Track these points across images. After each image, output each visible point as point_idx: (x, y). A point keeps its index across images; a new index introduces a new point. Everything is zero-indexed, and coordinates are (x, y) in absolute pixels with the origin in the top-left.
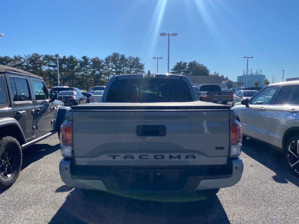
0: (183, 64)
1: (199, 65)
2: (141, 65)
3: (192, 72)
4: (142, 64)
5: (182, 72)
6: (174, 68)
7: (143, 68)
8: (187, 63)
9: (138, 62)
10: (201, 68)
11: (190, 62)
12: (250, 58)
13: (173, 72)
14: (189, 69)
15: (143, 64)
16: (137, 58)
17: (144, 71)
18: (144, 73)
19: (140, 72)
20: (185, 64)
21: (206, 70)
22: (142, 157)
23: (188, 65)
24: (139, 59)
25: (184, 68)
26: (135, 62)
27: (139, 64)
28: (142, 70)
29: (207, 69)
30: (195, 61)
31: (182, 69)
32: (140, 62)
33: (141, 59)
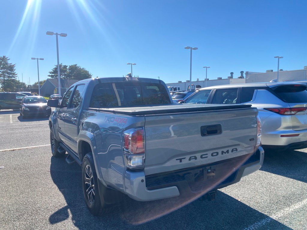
0: (63, 67)
1: (80, 68)
2: (10, 66)
3: (73, 76)
4: (12, 64)
5: (63, 75)
6: (52, 71)
7: (13, 69)
8: (67, 66)
9: (5, 62)
10: (82, 72)
11: (70, 65)
12: (133, 64)
13: (52, 75)
14: (70, 73)
15: (14, 65)
16: (4, 57)
17: (15, 73)
18: (15, 75)
19: (9, 74)
20: (65, 67)
21: (88, 75)
22: (203, 156)
23: (68, 69)
24: (7, 59)
25: (65, 71)
26: (2, 62)
27: (7, 64)
28: (12, 72)
29: (89, 73)
30: (76, 65)
31: (63, 72)
32: (9, 62)
33: (10, 59)
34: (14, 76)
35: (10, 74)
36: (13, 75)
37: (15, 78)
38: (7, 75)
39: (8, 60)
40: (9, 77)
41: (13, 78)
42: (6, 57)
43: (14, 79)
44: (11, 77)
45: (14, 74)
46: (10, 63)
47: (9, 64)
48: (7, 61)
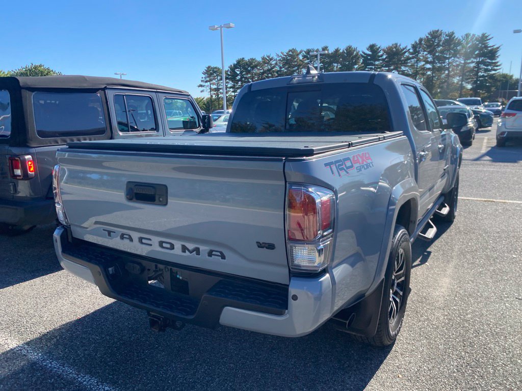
2: (491, 50)
4: (495, 47)
7: (495, 56)
9: (484, 44)
15: (498, 48)
16: (483, 35)
17: (497, 62)
18: (497, 66)
19: (487, 66)
26: (478, 44)
27: (486, 47)
28: (494, 61)
32: (491, 43)
33: (492, 38)
34: (495, 68)
35: (490, 64)
36: (494, 66)
37: (496, 72)
38: (484, 66)
39: (489, 39)
40: (486, 70)
41: (493, 72)
42: (486, 35)
43: (494, 74)
44: (490, 71)
45: (495, 64)
46: (492, 45)
47: (490, 47)
48: (487, 41)
